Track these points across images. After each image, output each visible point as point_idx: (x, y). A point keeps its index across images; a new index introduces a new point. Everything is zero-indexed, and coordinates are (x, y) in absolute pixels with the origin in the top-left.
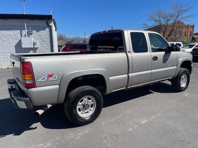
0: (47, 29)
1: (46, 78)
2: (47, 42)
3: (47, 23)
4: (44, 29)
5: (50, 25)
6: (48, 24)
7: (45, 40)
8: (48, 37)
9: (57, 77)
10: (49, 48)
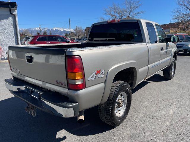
0: (11, 19)
1: (95, 76)
2: (10, 33)
3: (10, 11)
4: (7, 18)
5: (14, 13)
6: (12, 12)
7: (8, 30)
8: (12, 27)
9: (103, 73)
10: (14, 40)
